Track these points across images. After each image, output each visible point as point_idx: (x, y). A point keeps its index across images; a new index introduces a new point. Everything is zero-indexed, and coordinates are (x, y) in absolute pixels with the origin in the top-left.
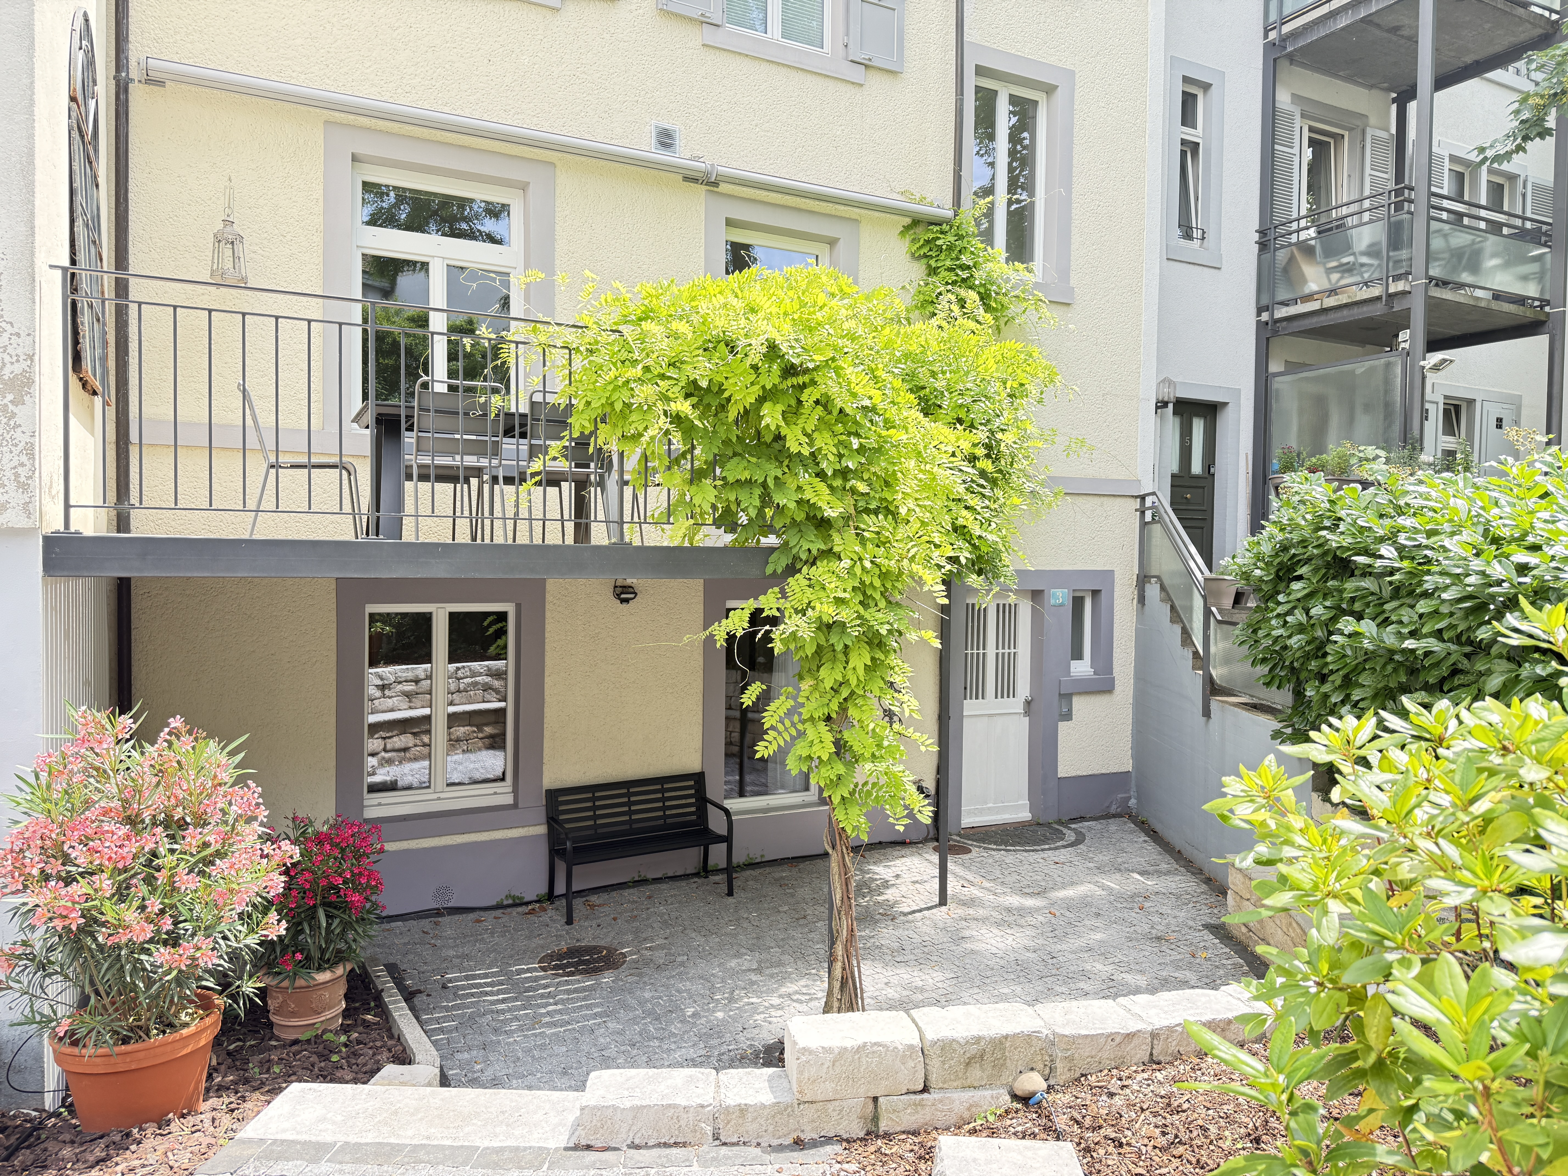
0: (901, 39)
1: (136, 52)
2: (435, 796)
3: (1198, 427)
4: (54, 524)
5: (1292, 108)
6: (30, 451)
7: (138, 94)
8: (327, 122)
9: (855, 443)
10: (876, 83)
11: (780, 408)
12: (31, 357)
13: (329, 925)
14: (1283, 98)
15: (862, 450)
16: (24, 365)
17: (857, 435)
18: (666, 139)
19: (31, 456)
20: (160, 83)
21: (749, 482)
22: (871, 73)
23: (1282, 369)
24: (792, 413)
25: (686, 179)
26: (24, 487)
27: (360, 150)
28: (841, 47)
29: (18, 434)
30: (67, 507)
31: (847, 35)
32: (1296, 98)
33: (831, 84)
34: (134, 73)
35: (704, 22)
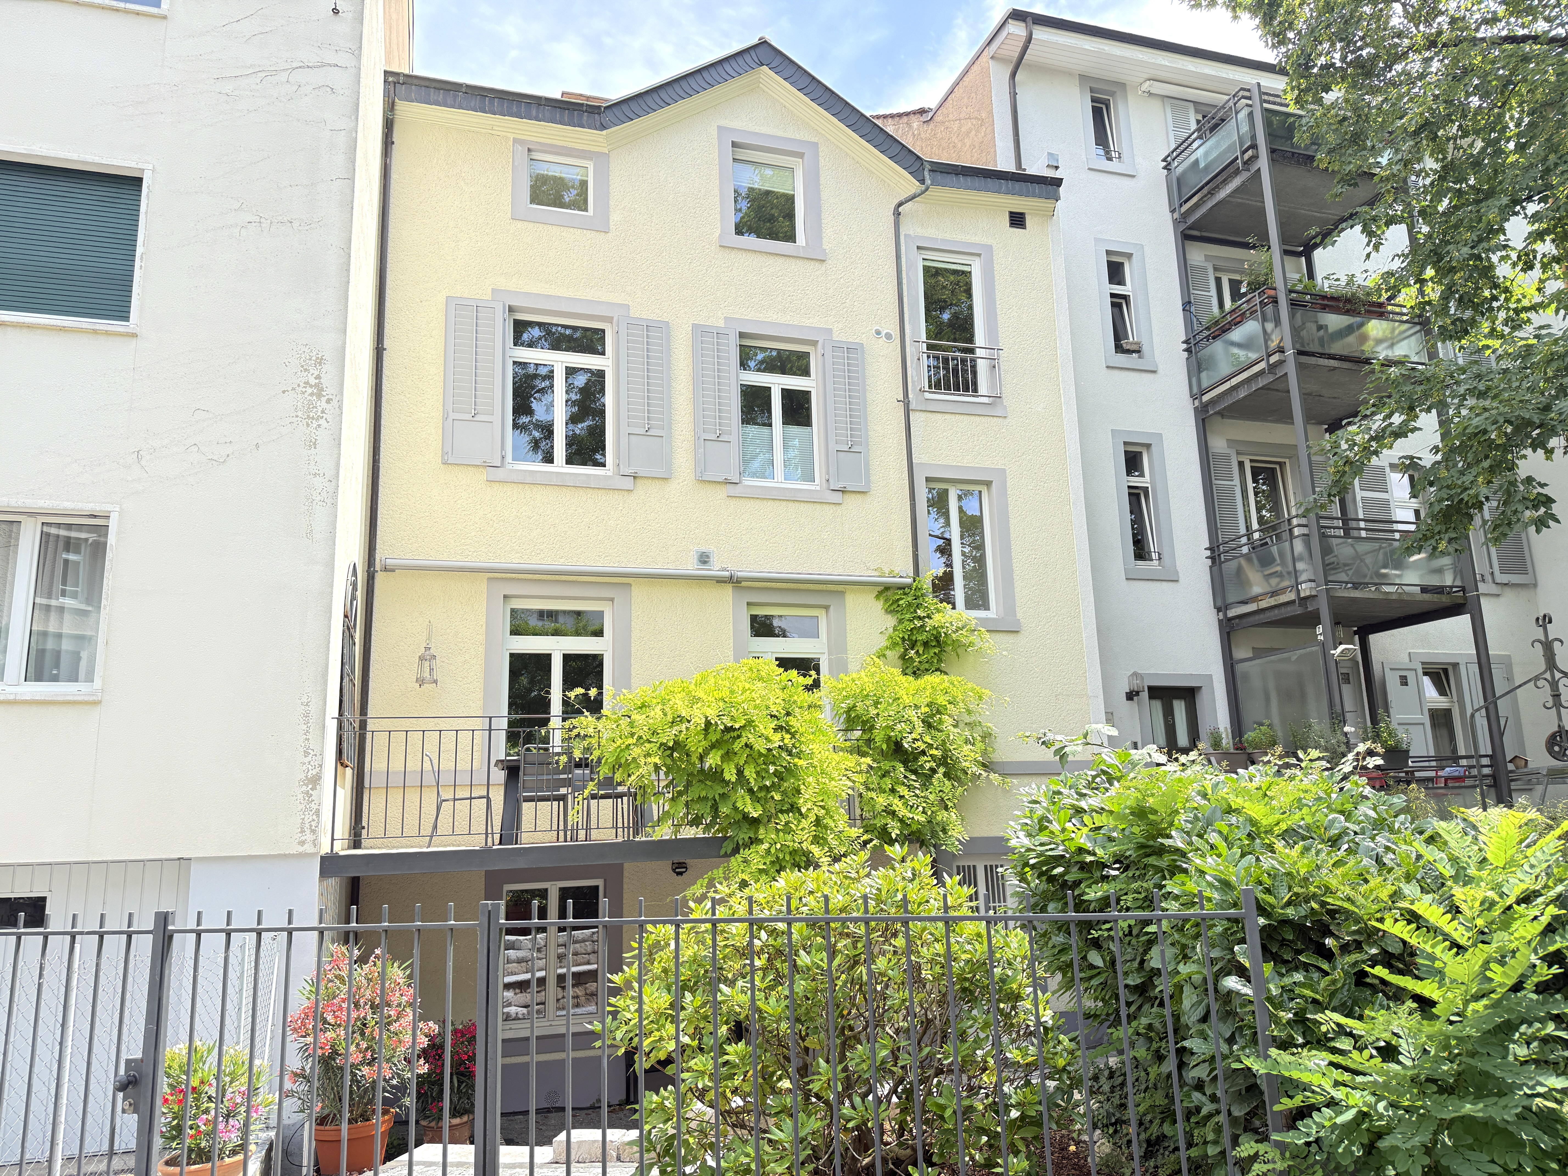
0: (867, 470)
1: (380, 555)
2: (548, 1024)
3: (1179, 708)
4: (325, 849)
5: (1227, 451)
6: (318, 813)
7: (380, 578)
8: (489, 579)
9: (772, 769)
10: (851, 501)
11: (720, 753)
12: (321, 766)
13: (459, 1086)
14: (1218, 444)
15: (776, 773)
16: (317, 770)
17: (774, 764)
18: (704, 559)
19: (318, 816)
20: (393, 570)
21: (706, 798)
22: (847, 496)
23: (1250, 655)
24: (728, 756)
25: (718, 582)
26: (313, 832)
27: (508, 592)
28: (824, 481)
29: (313, 805)
30: (333, 840)
31: (828, 473)
32: (1231, 442)
33: (818, 506)
34: (378, 567)
35: (727, 482)
